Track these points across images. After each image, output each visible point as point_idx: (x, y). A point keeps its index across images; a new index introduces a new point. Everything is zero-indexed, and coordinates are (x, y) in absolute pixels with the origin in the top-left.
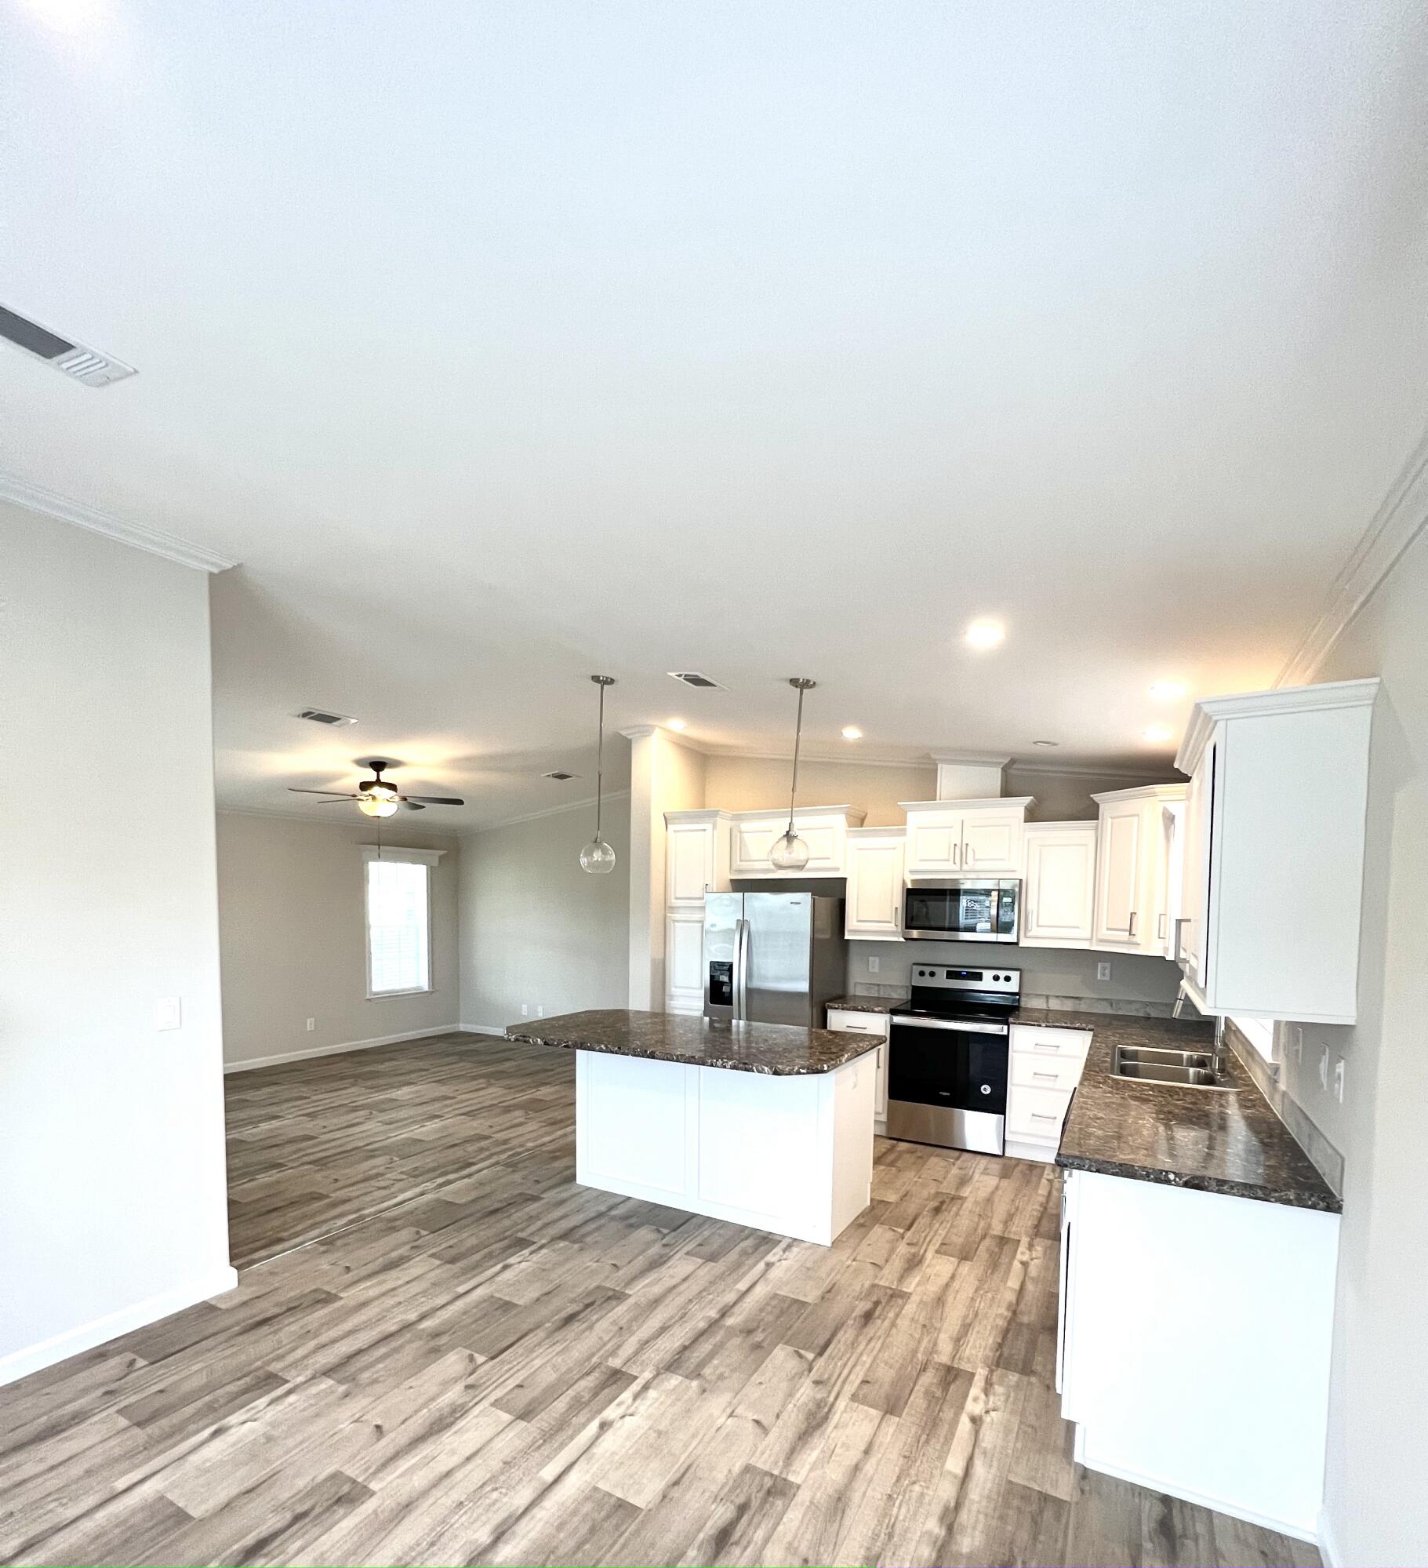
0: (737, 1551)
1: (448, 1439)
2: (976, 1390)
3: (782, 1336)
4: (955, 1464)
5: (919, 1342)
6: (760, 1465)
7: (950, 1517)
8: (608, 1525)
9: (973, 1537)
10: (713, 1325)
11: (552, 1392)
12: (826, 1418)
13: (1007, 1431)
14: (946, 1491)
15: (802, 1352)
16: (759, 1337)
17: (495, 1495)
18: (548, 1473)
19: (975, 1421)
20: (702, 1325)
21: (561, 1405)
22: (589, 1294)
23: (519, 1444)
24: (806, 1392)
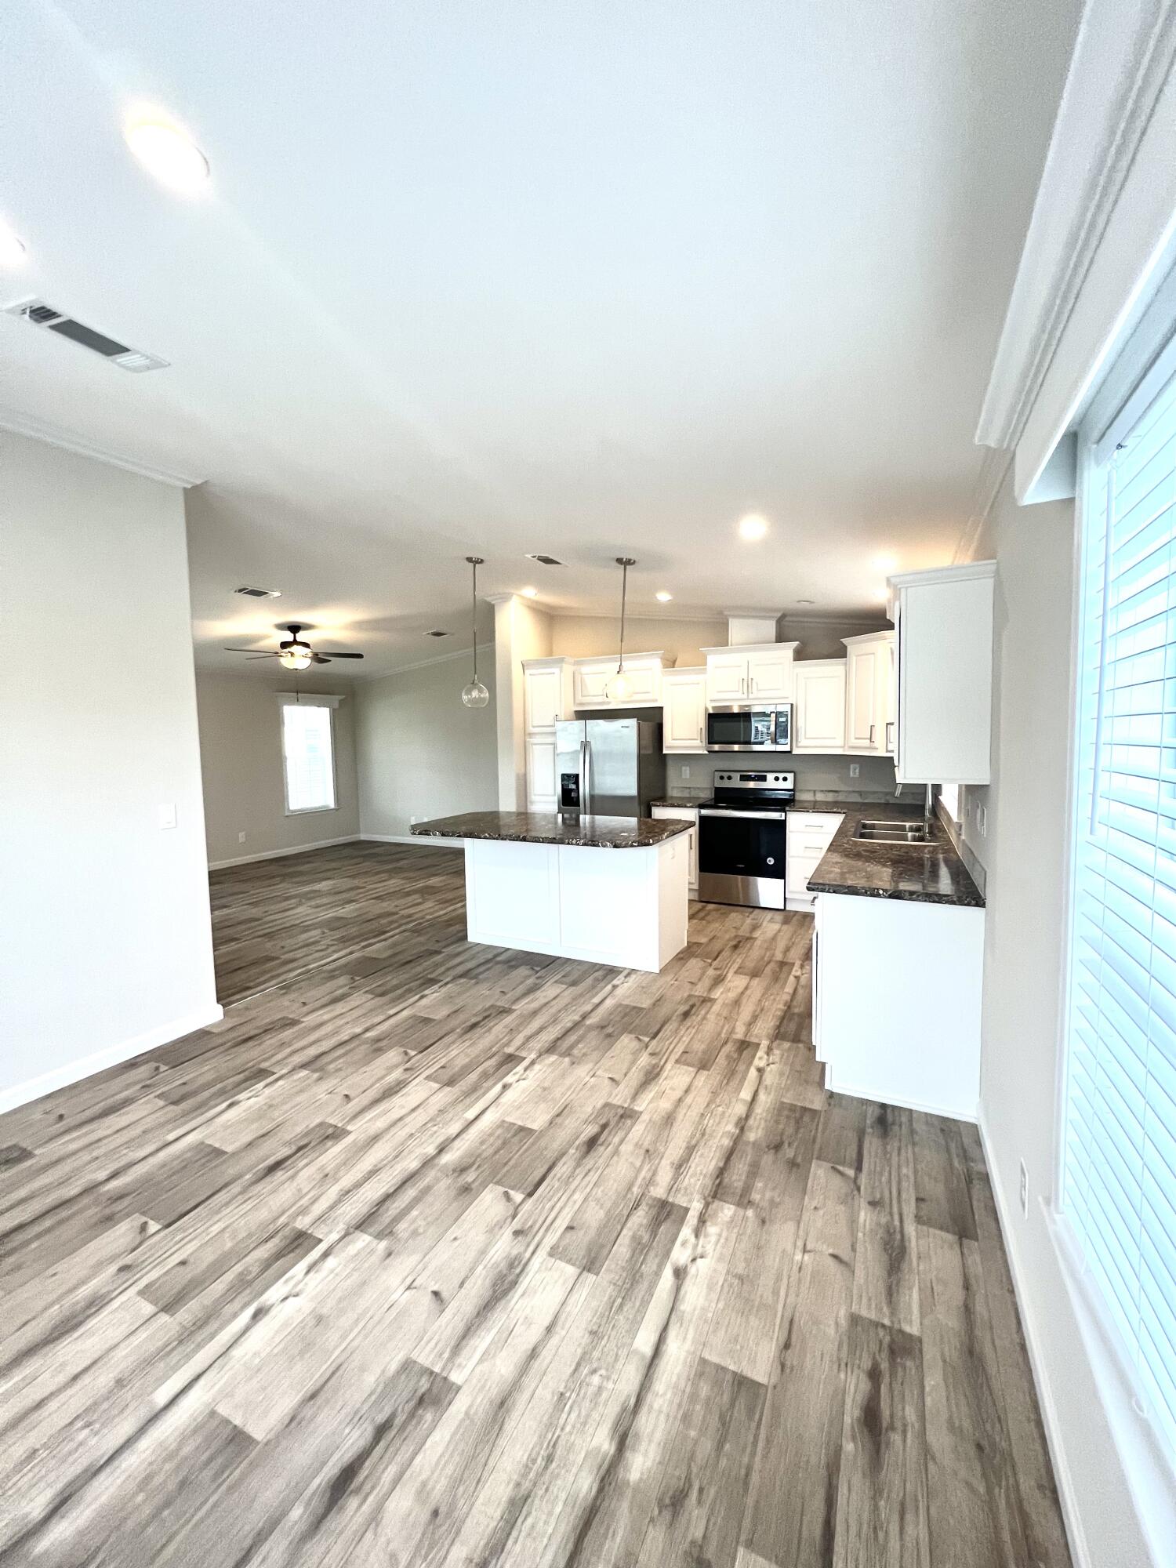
0: (602, 1149)
1: (397, 1100)
2: (761, 1053)
3: (626, 1029)
4: (746, 1094)
5: (723, 1027)
6: (615, 1102)
7: (742, 1124)
8: (516, 1139)
9: (757, 1133)
10: (576, 1025)
11: (466, 1070)
12: (658, 1074)
13: (781, 1074)
14: (740, 1109)
15: (641, 1037)
16: (610, 1030)
17: (435, 1128)
18: (471, 1114)
19: (760, 1070)
20: (569, 1025)
21: (473, 1077)
22: (486, 1010)
23: (450, 1099)
24: (644, 1060)
